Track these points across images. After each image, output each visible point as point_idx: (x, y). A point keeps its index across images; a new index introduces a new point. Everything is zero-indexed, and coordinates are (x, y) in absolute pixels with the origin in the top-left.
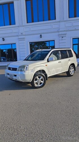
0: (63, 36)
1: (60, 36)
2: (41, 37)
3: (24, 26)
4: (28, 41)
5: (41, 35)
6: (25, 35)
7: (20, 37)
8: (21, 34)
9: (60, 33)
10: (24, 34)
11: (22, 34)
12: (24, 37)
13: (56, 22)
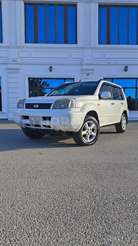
0: (88, 72)
1: (83, 72)
2: (51, 71)
3: (19, 47)
4: (27, 75)
5: (51, 67)
6: (20, 64)
7: (10, 66)
8: (13, 61)
9: (84, 67)
10: (19, 61)
11: (15, 61)
12: (18, 66)
13: (77, 48)
